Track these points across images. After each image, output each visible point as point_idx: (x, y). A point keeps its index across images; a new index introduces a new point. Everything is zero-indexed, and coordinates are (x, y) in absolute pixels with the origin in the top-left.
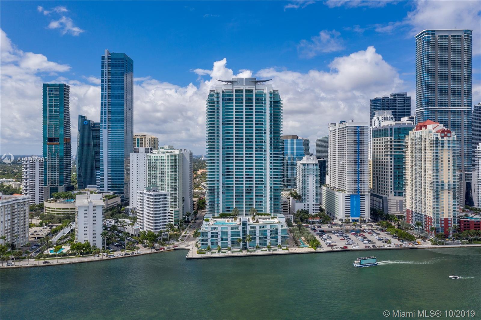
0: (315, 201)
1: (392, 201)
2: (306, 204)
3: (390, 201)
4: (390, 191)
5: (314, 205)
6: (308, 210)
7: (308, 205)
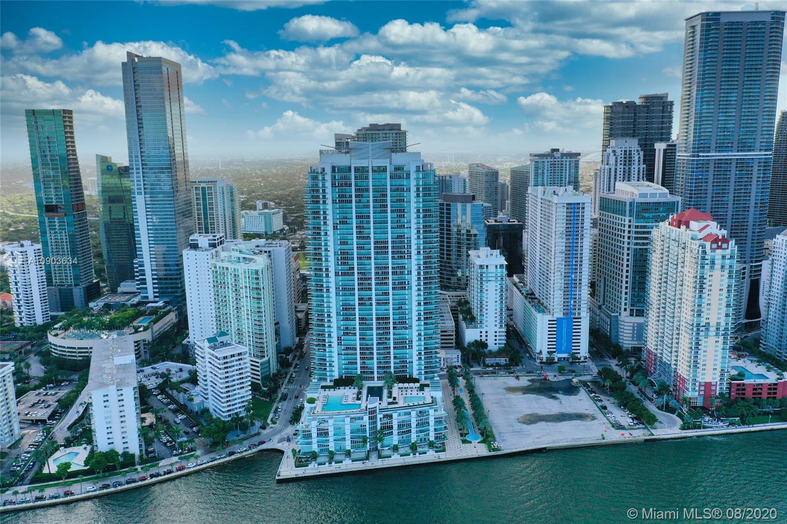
0: (499, 326)
1: (625, 324)
2: (484, 330)
3: (622, 323)
4: (623, 307)
5: (496, 332)
6: (487, 340)
7: (487, 332)
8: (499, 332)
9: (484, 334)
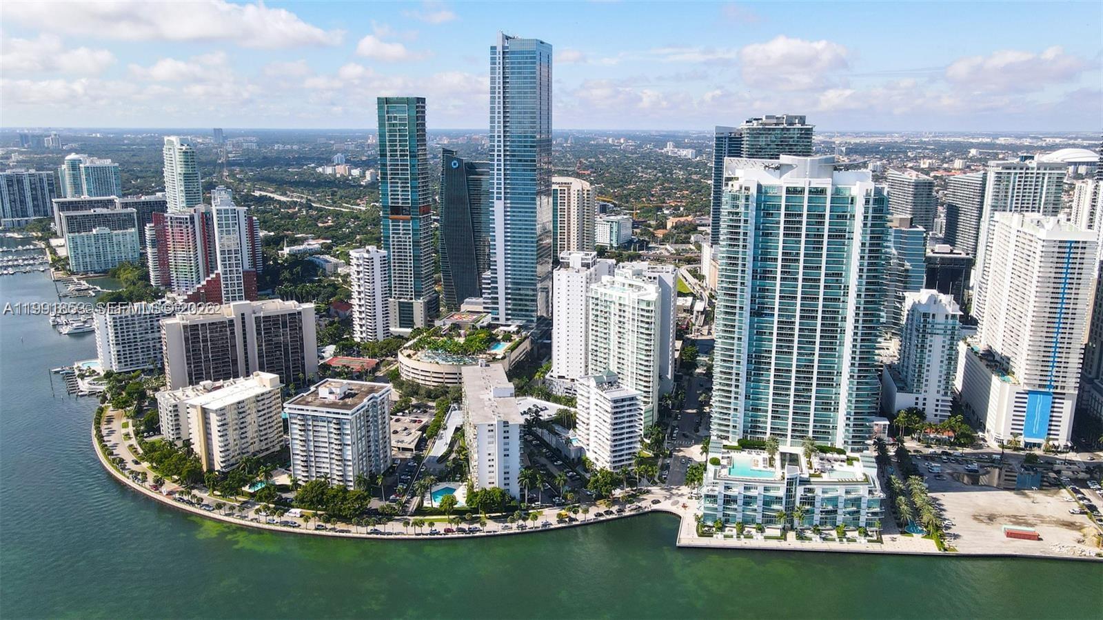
0: (942, 392)
2: (921, 397)
5: (938, 400)
6: (924, 409)
7: (925, 399)
8: (942, 401)
9: (921, 402)
